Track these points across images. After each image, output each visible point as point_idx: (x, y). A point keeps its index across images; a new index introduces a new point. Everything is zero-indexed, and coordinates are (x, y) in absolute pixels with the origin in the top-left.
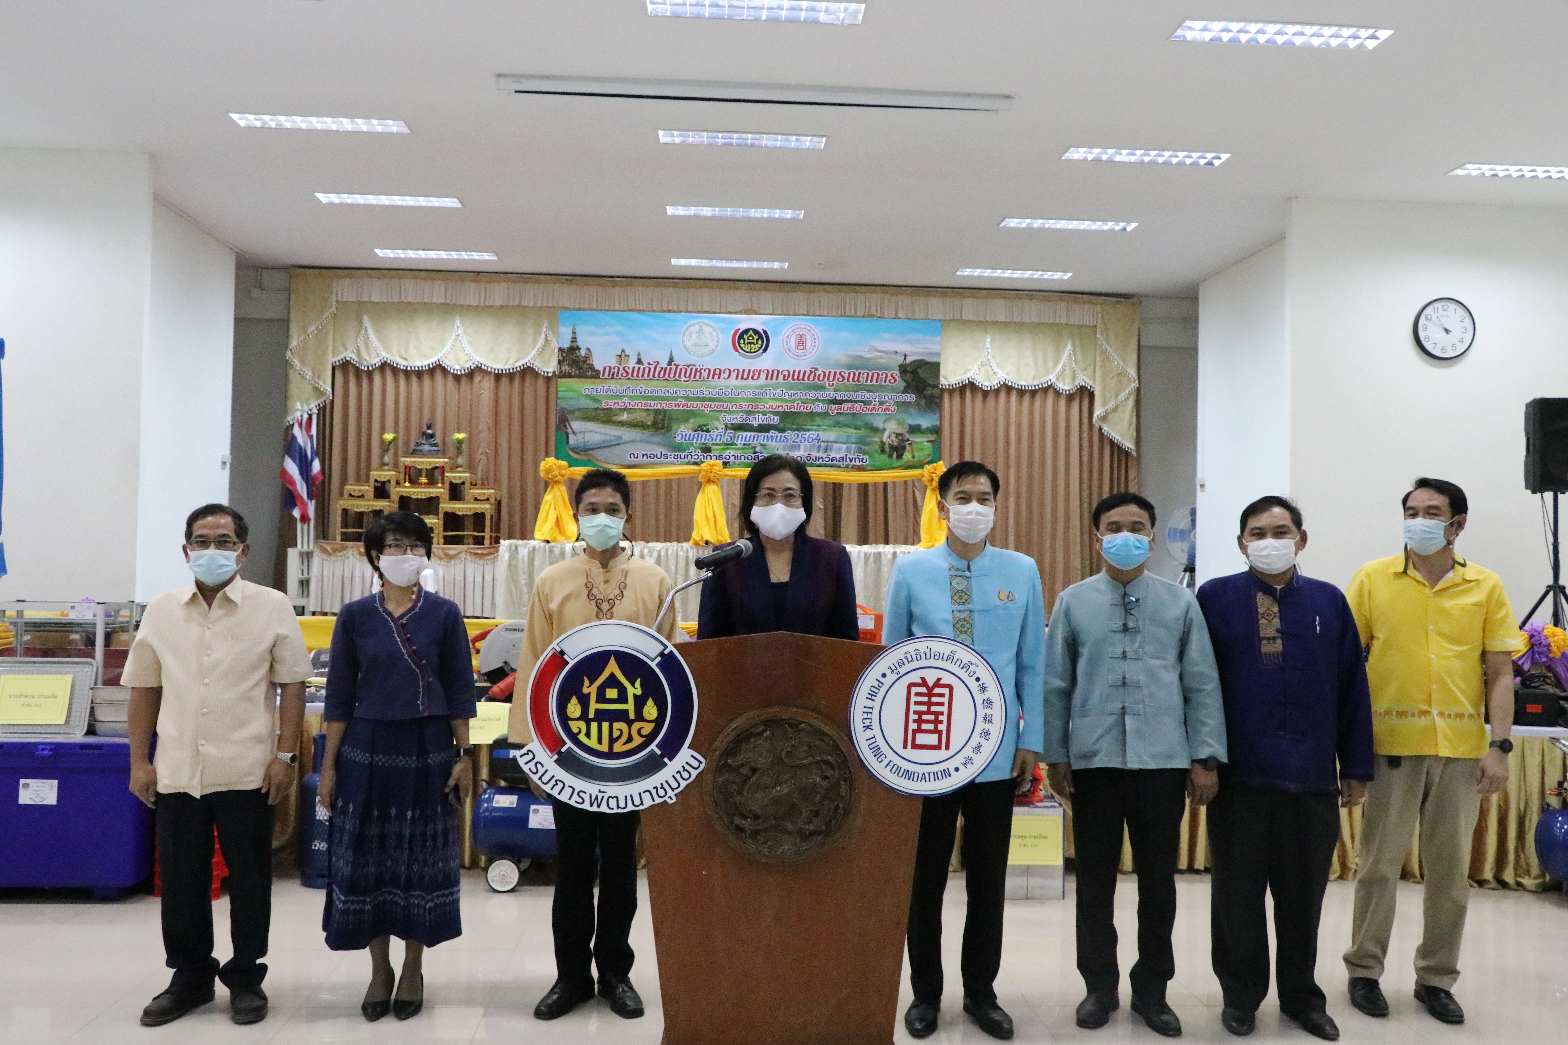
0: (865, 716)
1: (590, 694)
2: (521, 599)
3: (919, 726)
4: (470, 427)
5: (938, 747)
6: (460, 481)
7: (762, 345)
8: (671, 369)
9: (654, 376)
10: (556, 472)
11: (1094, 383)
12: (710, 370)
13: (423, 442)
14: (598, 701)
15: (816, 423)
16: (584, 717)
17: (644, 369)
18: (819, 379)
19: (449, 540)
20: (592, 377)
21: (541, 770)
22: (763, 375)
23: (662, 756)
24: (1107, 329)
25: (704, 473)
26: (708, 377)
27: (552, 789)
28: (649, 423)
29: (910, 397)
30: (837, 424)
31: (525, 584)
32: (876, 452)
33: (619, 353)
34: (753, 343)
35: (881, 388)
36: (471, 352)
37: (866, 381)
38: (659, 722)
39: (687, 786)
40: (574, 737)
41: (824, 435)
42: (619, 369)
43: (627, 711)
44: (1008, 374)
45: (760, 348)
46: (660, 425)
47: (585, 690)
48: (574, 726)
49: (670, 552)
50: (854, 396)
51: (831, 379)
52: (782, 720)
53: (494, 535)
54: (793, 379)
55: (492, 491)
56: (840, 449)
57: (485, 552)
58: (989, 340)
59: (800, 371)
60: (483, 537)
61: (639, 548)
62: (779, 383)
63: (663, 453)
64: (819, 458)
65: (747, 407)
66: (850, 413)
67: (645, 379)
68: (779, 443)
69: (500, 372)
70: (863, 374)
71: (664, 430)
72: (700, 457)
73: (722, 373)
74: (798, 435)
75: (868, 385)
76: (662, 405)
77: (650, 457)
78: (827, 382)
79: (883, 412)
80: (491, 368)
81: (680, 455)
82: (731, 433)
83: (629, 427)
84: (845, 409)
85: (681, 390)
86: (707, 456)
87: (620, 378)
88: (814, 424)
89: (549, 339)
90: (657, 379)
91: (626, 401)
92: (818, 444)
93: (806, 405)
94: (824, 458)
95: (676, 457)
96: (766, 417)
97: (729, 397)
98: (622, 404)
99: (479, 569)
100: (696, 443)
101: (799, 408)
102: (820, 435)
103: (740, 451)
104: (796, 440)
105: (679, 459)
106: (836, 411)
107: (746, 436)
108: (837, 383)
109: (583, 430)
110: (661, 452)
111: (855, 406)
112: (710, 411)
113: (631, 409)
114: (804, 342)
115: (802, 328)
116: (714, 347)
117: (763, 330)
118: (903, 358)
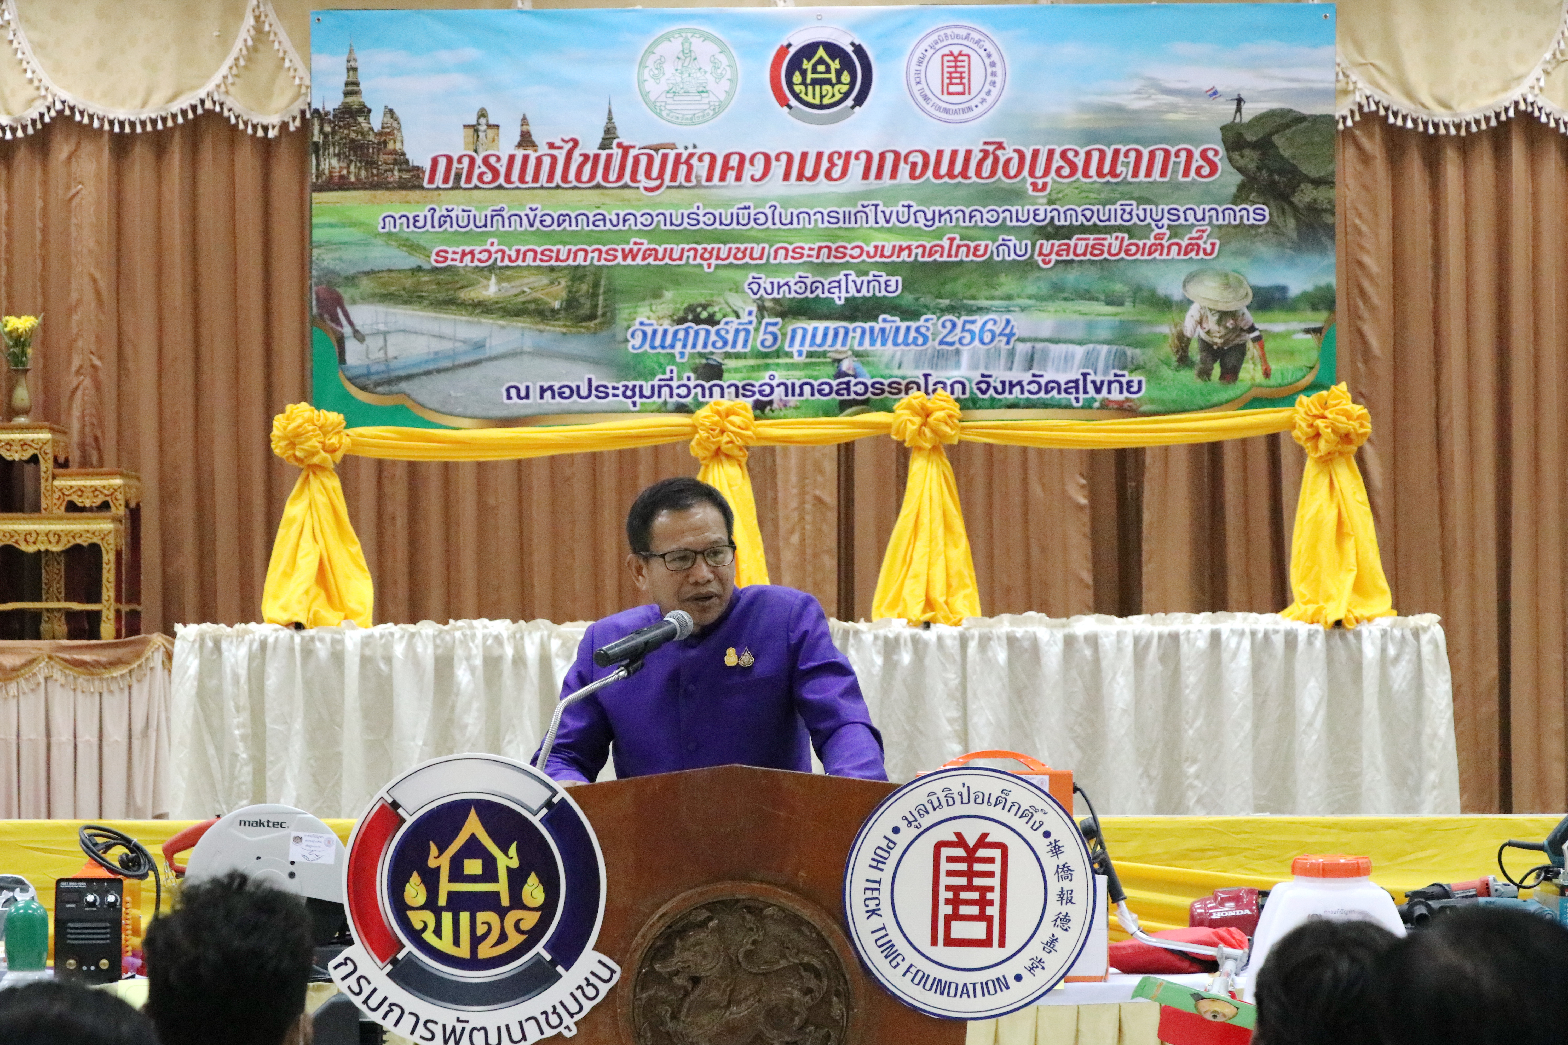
0: (869, 894)
1: (438, 868)
2: (233, 777)
3: (956, 910)
4: (45, 293)
5: (986, 943)
6: (27, 456)
7: (852, 84)
8: (609, 157)
9: (565, 178)
10: (314, 443)
12: (713, 158)
14: (452, 879)
15: (1001, 292)
16: (431, 905)
17: (539, 161)
18: (1006, 173)
20: (403, 186)
21: (367, 990)
22: (857, 167)
23: (554, 963)
25: (702, 434)
26: (709, 178)
27: (384, 1018)
28: (557, 305)
29: (1256, 214)
30: (1058, 293)
31: (243, 738)
32: (1166, 363)
33: (473, 122)
34: (828, 82)
35: (1174, 191)
36: (41, 73)
37: (1135, 174)
38: (547, 909)
39: (595, 1009)
40: (416, 936)
41: (1022, 324)
42: (472, 161)
43: (496, 895)
45: (846, 95)
46: (585, 311)
47: (432, 863)
48: (417, 919)
50: (1103, 214)
51: (1039, 171)
52: (737, 901)
53: (125, 608)
54: (937, 175)
55: (118, 482)
56: (1067, 359)
57: (103, 656)
59: (954, 153)
60: (96, 617)
61: (537, 636)
62: (899, 185)
63: (594, 384)
64: (1012, 386)
65: (814, 253)
66: (1093, 262)
67: (542, 188)
68: (902, 347)
69: (127, 130)
70: (1126, 155)
71: (596, 321)
72: (693, 391)
73: (747, 164)
74: (954, 325)
75: (1140, 183)
76: (590, 255)
77: (561, 395)
78: (1030, 180)
79: (1182, 257)
80: (101, 120)
81: (641, 387)
82: (776, 324)
83: (502, 317)
84: (1080, 251)
85: (638, 215)
86: (710, 389)
87: (476, 188)
88: (997, 293)
89: (267, 28)
90: (574, 188)
91: (493, 249)
92: (1010, 346)
93: (972, 245)
94: (1025, 383)
95: (629, 393)
96: (866, 279)
97: (768, 228)
98: (485, 256)
99: (87, 707)
100: (682, 354)
101: (953, 252)
102: (1013, 323)
103: (798, 373)
104: (949, 339)
105: (637, 398)
106: (1054, 257)
107: (815, 329)
108: (1054, 181)
109: (382, 327)
110: (590, 380)
111: (1106, 243)
112: (717, 266)
113: (507, 267)
114: (966, 75)
115: (958, 37)
116: (722, 97)
117: (852, 44)
118: (1234, 106)
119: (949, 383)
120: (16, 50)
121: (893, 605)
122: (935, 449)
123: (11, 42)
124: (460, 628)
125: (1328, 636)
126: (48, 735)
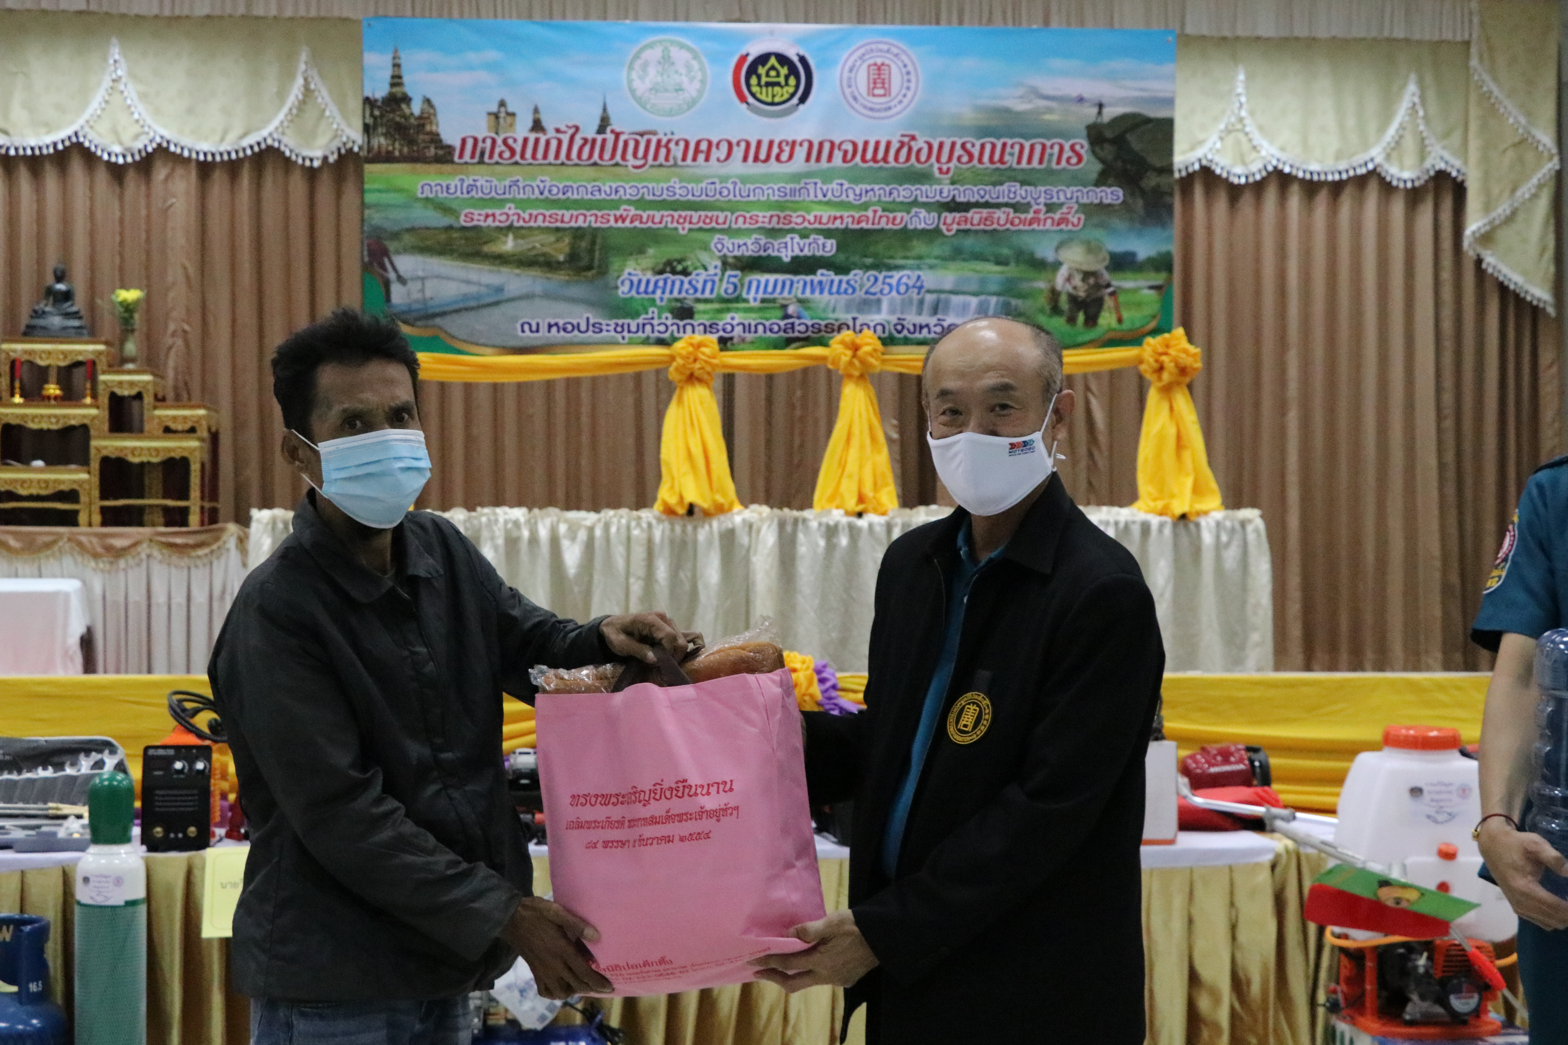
4: (148, 277)
6: (133, 392)
7: (797, 86)
8: (604, 141)
9: (568, 156)
11: (1466, 162)
12: (687, 144)
13: (47, 309)
15: (913, 253)
17: (548, 143)
18: (918, 159)
19: (111, 517)
20: (437, 160)
22: (801, 153)
24: (1491, 49)
25: (680, 361)
26: (684, 159)
28: (561, 258)
29: (1113, 195)
30: (958, 254)
32: (1042, 311)
33: (495, 110)
34: (778, 84)
35: (1049, 176)
36: (145, 116)
41: (930, 278)
42: (494, 141)
44: (1283, 149)
45: (792, 95)
46: (585, 262)
49: (613, 529)
50: (993, 193)
51: (944, 158)
53: (207, 505)
54: (864, 160)
55: (202, 412)
57: (190, 540)
58: (1241, 77)
59: (877, 143)
60: (185, 510)
61: (548, 521)
62: (834, 168)
63: (592, 321)
64: (921, 327)
65: (767, 220)
66: (985, 232)
67: (550, 164)
68: (836, 296)
69: (209, 158)
70: (1012, 147)
71: (594, 272)
72: (670, 329)
73: (714, 149)
74: (876, 279)
75: (1022, 170)
76: (588, 219)
77: (565, 330)
78: (936, 166)
79: (1055, 228)
80: (190, 151)
81: (629, 325)
82: (735, 276)
83: (518, 267)
84: (975, 222)
85: (627, 187)
86: (684, 327)
87: (497, 163)
88: (908, 254)
89: (312, 86)
90: (576, 165)
91: (511, 212)
92: (920, 297)
93: (891, 215)
94: (931, 325)
95: (619, 329)
96: (807, 241)
97: (730, 201)
98: (503, 218)
99: (178, 577)
100: (662, 299)
101: (876, 221)
102: (923, 278)
103: (753, 315)
104: (873, 290)
105: (625, 334)
106: (955, 227)
107: (767, 281)
108: (956, 167)
109: (420, 274)
110: (588, 319)
111: (996, 216)
112: (690, 230)
113: (522, 228)
114: (887, 81)
115: (881, 51)
116: (694, 94)
117: (798, 55)
118: (1095, 110)
119: (872, 324)
120: (126, 98)
121: (832, 498)
122: (862, 376)
123: (122, 92)
124: (485, 515)
125: (1175, 525)
126: (149, 598)
